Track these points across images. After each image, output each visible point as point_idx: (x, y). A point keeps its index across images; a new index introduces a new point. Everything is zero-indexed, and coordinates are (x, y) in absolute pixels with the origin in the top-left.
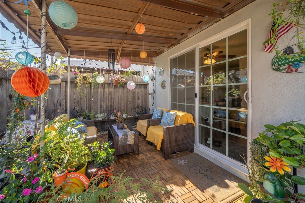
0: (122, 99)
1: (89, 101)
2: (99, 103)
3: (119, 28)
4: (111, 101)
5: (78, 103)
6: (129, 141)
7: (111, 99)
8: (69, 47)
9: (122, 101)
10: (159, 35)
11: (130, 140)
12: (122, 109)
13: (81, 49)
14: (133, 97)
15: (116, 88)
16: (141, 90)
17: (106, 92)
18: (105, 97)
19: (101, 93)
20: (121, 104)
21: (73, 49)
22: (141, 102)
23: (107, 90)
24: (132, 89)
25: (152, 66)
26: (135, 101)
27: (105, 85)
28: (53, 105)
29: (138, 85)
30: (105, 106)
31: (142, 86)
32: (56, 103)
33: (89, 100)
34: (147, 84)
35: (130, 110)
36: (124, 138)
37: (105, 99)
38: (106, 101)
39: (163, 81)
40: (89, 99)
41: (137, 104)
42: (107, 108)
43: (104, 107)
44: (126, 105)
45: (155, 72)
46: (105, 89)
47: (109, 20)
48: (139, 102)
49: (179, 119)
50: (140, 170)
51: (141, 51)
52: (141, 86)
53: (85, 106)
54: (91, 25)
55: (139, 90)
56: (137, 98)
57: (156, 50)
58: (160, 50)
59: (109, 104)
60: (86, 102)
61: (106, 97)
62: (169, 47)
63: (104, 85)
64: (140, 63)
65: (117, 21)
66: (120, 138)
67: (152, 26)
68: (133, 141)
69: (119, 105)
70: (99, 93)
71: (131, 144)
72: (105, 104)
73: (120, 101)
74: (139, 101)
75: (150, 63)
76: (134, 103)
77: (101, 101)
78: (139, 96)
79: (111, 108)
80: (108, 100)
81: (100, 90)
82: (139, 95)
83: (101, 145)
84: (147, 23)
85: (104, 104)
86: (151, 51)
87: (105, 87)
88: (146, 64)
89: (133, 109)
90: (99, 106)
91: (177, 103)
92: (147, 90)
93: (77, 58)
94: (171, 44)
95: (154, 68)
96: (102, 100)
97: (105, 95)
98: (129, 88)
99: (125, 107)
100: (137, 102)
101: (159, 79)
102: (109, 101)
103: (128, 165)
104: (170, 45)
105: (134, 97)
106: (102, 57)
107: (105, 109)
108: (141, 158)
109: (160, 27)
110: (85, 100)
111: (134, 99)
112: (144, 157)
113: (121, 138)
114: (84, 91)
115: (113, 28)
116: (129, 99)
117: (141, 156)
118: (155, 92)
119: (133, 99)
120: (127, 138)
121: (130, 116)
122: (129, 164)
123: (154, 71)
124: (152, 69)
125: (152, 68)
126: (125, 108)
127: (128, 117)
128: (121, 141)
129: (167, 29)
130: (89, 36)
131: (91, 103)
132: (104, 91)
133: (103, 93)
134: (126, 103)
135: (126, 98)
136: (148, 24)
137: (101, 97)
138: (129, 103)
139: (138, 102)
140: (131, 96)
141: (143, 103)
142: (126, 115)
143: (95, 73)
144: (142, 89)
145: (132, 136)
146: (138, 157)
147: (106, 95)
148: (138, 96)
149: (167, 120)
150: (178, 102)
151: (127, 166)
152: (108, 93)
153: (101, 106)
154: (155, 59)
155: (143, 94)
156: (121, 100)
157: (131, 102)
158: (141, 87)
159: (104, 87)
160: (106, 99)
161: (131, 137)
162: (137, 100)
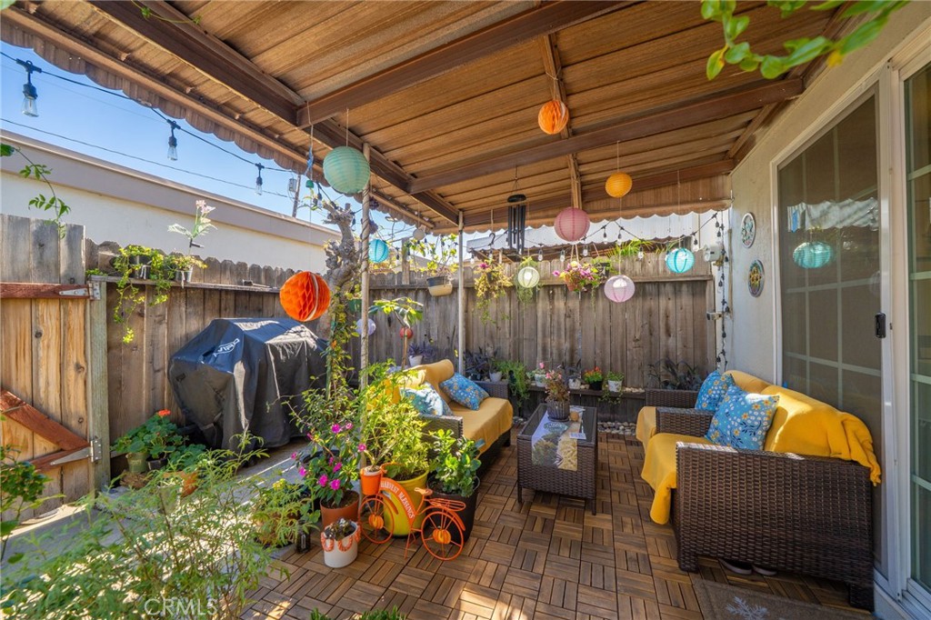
0: (608, 332)
1: (515, 335)
2: (540, 341)
3: (529, 133)
4: (572, 336)
5: (492, 338)
6: (561, 460)
7: (573, 330)
8: (460, 210)
9: (608, 338)
10: (683, 97)
11: (563, 456)
12: (608, 361)
13: (480, 210)
14: (647, 326)
15: (586, 300)
16: (678, 304)
17: (559, 310)
18: (555, 324)
19: (544, 313)
20: (603, 349)
21: (469, 212)
22: (680, 345)
23: (560, 304)
24: (620, 301)
25: (712, 212)
26: (653, 339)
27: (556, 290)
28: (446, 340)
29: (667, 285)
30: (555, 351)
31: (684, 288)
32: (451, 336)
33: (516, 331)
34: (705, 281)
35: (636, 369)
36: (546, 447)
37: (555, 332)
38: (559, 336)
39: (755, 265)
40: (515, 328)
41: (663, 351)
42: (560, 355)
43: (551, 354)
44: (622, 352)
45: (730, 231)
46: (556, 303)
47: (491, 125)
48: (674, 345)
49: (781, 429)
50: (567, 554)
51: (607, 178)
52: (680, 287)
53: (506, 347)
54: (465, 151)
55: (671, 303)
56: (662, 330)
57: (724, 148)
58: (740, 143)
59: (566, 345)
60: (508, 336)
61: (559, 323)
62: (768, 121)
63: (553, 293)
64: (657, 209)
65: (510, 118)
66: (533, 443)
67: (625, 83)
68: (575, 462)
69: (598, 351)
70: (540, 314)
71: (567, 471)
72: (554, 344)
73: (599, 339)
74: (671, 340)
75: (703, 201)
76: (651, 348)
77: (544, 336)
78: (672, 324)
79: (572, 358)
80: (563, 333)
81: (542, 305)
82: (670, 318)
83: (456, 442)
84: (601, 84)
85: (552, 343)
86: (696, 156)
87: (556, 296)
88: (684, 207)
89: (646, 368)
90: (540, 349)
91: (808, 359)
92: (705, 301)
93: (481, 231)
94: (774, 105)
95: (724, 217)
96: (548, 333)
97: (555, 318)
98: (611, 297)
99: (619, 357)
100: (662, 343)
101: (742, 259)
102: (568, 335)
103: (544, 527)
104: (767, 109)
105: (651, 326)
106: (533, 216)
107: (555, 357)
108: (597, 525)
109: (657, 74)
110: (507, 330)
111: (651, 334)
112: (608, 526)
113: (537, 444)
114: (504, 308)
115: (516, 136)
116: (633, 332)
117: (602, 522)
118: (728, 310)
119: (648, 333)
120: (556, 449)
121: (638, 388)
122: (548, 525)
123: (722, 227)
124: (714, 220)
125: (715, 216)
126: (616, 361)
127: (627, 389)
128: (538, 450)
129: (692, 65)
130: (467, 178)
131: (519, 339)
132: (552, 310)
133: (549, 313)
134: (622, 346)
135: (620, 330)
136: (608, 85)
137: (544, 325)
138: (631, 345)
139: (666, 346)
140: (639, 323)
141: (690, 351)
142: (620, 383)
143: (524, 260)
144: (686, 300)
145: (570, 445)
146: (588, 518)
147: (559, 316)
148: (667, 326)
149: (730, 423)
150: (811, 355)
151: (538, 528)
152: (563, 312)
153: (544, 350)
154: (727, 179)
155: (689, 316)
156: (604, 333)
157: (640, 343)
158: (680, 291)
159: (553, 298)
160: (559, 329)
161: (567, 448)
162: (663, 336)
